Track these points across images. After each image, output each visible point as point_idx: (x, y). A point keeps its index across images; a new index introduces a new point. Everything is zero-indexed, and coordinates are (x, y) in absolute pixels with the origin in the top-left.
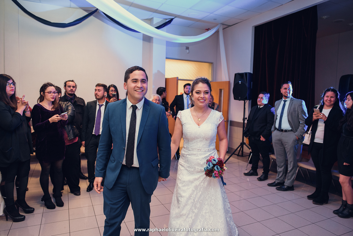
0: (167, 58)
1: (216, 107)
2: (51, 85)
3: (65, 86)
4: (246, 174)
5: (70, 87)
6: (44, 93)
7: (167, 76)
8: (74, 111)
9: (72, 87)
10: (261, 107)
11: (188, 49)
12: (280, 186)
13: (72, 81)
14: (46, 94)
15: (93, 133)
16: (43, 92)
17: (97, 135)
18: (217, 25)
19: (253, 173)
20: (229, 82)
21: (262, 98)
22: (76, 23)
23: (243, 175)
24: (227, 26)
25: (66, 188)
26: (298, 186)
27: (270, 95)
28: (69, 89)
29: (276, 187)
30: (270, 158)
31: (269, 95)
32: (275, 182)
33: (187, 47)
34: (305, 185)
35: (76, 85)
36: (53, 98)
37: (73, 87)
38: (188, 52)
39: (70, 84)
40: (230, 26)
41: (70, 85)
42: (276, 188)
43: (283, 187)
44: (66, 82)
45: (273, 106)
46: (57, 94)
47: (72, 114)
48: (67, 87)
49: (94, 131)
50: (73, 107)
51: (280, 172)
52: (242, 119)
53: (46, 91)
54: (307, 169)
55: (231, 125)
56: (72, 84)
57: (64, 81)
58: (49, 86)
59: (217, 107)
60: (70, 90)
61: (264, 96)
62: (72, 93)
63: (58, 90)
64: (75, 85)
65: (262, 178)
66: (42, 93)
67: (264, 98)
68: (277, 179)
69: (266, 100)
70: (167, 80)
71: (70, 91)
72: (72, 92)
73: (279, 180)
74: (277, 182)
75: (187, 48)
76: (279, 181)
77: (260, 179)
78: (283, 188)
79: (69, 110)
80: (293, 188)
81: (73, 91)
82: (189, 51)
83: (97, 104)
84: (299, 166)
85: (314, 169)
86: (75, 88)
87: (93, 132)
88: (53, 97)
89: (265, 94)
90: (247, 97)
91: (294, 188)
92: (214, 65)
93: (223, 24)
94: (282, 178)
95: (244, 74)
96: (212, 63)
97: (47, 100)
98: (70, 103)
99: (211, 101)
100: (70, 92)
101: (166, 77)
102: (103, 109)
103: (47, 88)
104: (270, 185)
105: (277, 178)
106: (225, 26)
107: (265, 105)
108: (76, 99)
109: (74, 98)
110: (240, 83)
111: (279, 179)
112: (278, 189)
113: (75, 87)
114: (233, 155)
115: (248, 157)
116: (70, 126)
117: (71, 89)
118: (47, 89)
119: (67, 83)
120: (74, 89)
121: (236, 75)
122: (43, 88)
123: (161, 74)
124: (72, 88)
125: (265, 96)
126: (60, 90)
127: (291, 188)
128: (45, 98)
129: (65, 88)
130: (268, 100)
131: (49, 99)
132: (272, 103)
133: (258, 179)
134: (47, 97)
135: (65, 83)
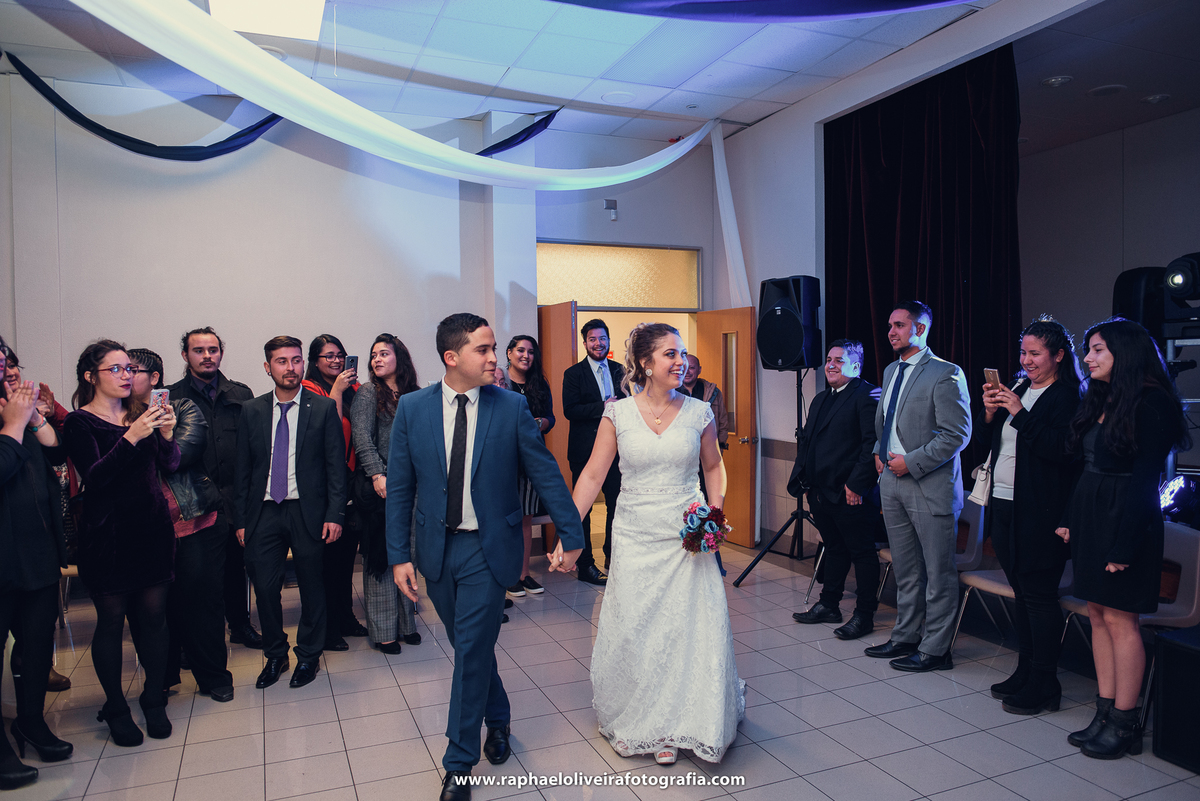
0: (540, 241)
1: (710, 395)
2: (117, 347)
3: (186, 349)
4: (801, 618)
5: (200, 350)
6: (95, 373)
7: (546, 298)
8: (204, 427)
9: (207, 352)
10: (838, 391)
11: (615, 208)
12: (905, 656)
13: (208, 331)
14: (102, 375)
15: (268, 497)
16: (92, 372)
17: (279, 502)
18: (702, 123)
19: (824, 612)
20: (752, 308)
21: (839, 360)
22: (237, 143)
23: (793, 621)
24: (740, 126)
25: (187, 678)
26: (969, 655)
27: (863, 346)
28: (199, 358)
29: (891, 659)
30: (881, 561)
31: (860, 349)
32: (890, 642)
33: (610, 200)
34: (1000, 648)
35: (220, 343)
36: (126, 386)
37: (213, 350)
38: (613, 217)
39: (199, 342)
40: (749, 125)
41: (201, 345)
42: (891, 663)
43: (915, 659)
44: (188, 335)
45: (878, 382)
46: (144, 376)
47: (194, 438)
48: (192, 353)
49: (268, 489)
50: (199, 416)
51: (907, 606)
52: (794, 431)
53: (101, 367)
54: (1003, 597)
55: (765, 454)
56: (206, 342)
57: (182, 334)
58: (109, 351)
59: (713, 395)
60: (202, 360)
61: (846, 353)
62: (211, 370)
63: (149, 362)
64: (216, 344)
65: (852, 630)
66: (87, 376)
67: (846, 358)
68: (897, 633)
69: (853, 366)
70: (542, 313)
71: (201, 364)
72: (208, 367)
73: (903, 634)
74: (897, 640)
75: (612, 205)
76: (902, 639)
77: (844, 635)
78: (914, 663)
79: (188, 425)
80: (950, 659)
81: (213, 364)
82: (616, 214)
83: (275, 404)
84: (968, 586)
85: (1008, 592)
86: (218, 354)
87: (264, 492)
88: (125, 383)
89: (847, 346)
90: (802, 357)
91: (954, 661)
92: (703, 255)
93: (724, 121)
94: (912, 628)
95: (791, 282)
96: (698, 250)
97: (108, 395)
98: (191, 403)
99: (691, 376)
100: (204, 369)
101: (541, 301)
102: (293, 416)
103: (103, 357)
104: (873, 652)
105: (897, 627)
106: (733, 128)
107: (854, 380)
108: (223, 388)
109: (218, 384)
110: (779, 313)
111: (903, 631)
112: (895, 666)
113: (218, 348)
114: (768, 553)
115: (814, 559)
116: (188, 475)
117: (205, 358)
118: (103, 360)
119: (191, 339)
120: (214, 357)
121: (764, 284)
122: (91, 358)
123: (522, 294)
124: (207, 355)
125: (849, 353)
126: (155, 361)
127: (941, 662)
128: (99, 392)
129: (187, 355)
130: (858, 365)
131: (115, 390)
132: (872, 373)
133: (835, 632)
134: (105, 386)
135: (185, 340)
